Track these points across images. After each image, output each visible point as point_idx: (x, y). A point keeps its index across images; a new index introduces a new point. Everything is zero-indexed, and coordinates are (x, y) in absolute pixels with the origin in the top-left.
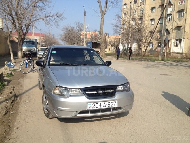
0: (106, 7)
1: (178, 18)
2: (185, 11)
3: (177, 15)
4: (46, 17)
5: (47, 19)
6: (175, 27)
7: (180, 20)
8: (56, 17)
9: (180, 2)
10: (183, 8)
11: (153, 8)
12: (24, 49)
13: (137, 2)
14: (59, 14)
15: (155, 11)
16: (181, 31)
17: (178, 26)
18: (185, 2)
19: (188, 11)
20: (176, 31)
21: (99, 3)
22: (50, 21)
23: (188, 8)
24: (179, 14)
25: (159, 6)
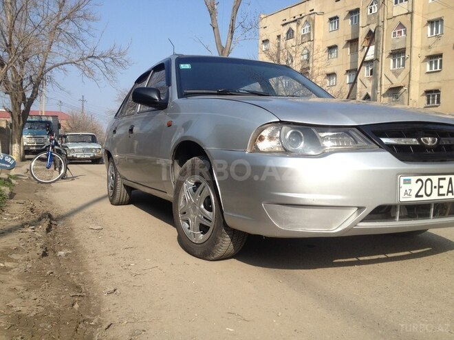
0: (232, 39)
1: (392, 68)
2: (407, 53)
3: (390, 62)
4: (82, 59)
5: (87, 63)
6: (386, 90)
7: (396, 74)
8: (108, 60)
9: (395, 33)
10: (403, 47)
11: (332, 48)
12: (27, 140)
13: (293, 34)
14: (116, 51)
15: (337, 55)
16: (400, 98)
17: (393, 86)
18: (405, 31)
19: (413, 52)
20: (389, 100)
21: (214, 28)
22: (95, 67)
23: (414, 44)
24: (394, 61)
25: (345, 43)
